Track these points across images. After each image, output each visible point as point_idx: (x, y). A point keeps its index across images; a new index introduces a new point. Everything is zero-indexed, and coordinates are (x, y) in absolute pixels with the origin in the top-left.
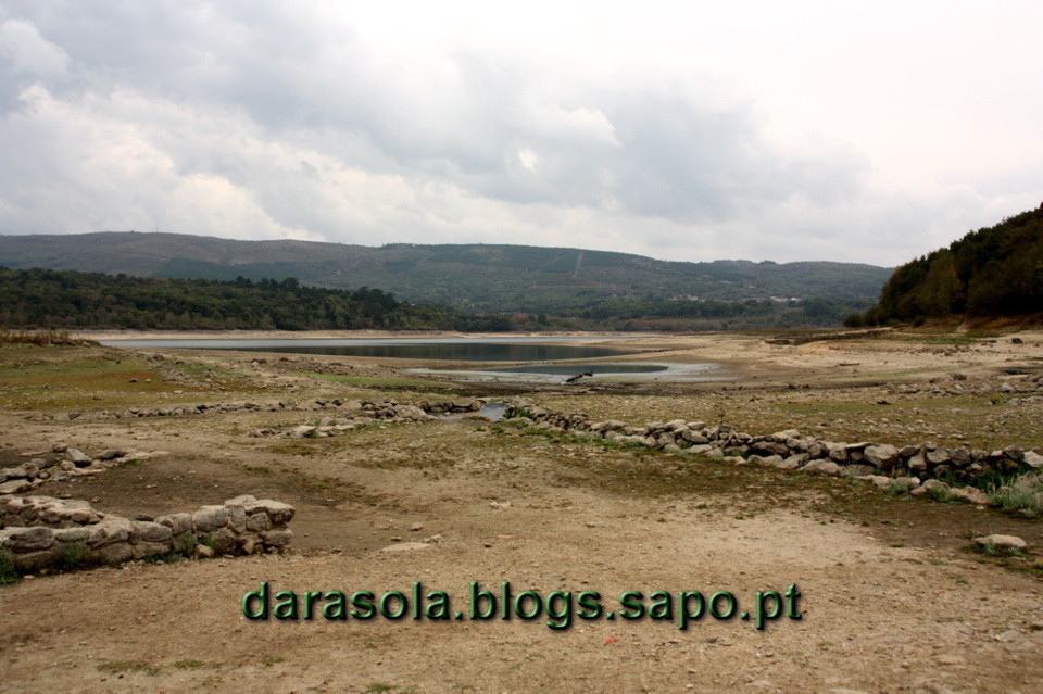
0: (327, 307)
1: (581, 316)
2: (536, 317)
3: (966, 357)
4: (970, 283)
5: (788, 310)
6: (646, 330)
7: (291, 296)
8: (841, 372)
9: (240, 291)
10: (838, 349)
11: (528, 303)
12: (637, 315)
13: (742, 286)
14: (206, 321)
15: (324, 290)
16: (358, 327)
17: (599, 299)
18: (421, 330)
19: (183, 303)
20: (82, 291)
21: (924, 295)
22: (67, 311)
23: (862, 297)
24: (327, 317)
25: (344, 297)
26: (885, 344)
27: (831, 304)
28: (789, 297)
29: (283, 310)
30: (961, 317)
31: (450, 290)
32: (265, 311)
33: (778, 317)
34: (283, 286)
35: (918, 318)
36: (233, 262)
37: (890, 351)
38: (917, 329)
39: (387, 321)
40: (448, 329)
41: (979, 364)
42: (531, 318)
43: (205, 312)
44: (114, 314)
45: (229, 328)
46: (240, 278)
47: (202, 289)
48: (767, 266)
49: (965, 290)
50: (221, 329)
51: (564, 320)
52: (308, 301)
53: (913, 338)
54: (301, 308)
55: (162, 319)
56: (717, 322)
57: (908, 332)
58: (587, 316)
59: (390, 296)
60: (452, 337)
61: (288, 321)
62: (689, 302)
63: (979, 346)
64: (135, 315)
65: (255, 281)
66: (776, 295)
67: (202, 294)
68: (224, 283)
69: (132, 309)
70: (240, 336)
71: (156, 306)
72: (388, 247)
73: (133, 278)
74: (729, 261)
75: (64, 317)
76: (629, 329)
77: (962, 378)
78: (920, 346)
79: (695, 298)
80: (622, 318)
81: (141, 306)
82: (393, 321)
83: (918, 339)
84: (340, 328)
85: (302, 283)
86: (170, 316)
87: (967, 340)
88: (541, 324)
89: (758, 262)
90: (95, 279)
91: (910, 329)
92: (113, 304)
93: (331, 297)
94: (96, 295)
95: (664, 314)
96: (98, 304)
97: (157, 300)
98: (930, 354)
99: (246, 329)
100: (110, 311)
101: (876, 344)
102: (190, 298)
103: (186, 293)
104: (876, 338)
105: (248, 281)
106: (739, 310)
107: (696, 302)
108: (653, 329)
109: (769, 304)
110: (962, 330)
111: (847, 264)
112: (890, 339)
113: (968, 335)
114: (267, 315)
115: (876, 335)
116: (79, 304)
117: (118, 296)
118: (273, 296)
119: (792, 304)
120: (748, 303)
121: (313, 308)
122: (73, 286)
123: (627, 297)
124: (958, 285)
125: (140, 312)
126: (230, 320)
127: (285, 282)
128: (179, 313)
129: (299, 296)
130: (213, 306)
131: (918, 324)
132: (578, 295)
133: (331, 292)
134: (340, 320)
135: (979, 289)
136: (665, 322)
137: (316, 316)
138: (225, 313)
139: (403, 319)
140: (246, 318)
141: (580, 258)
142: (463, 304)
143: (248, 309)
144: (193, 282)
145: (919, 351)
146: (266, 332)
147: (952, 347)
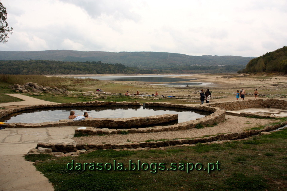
0: (109, 68)
1: (170, 70)
2: (159, 70)
3: (266, 82)
4: (267, 65)
5: (222, 68)
6: (186, 73)
7: (100, 66)
8: (240, 85)
9: (88, 64)
10: (238, 79)
11: (156, 66)
12: (184, 69)
13: (210, 62)
14: (81, 72)
15: (107, 64)
16: (117, 73)
17: (174, 65)
18: (132, 73)
19: (75, 68)
20: (51, 65)
21: (257, 67)
22: (48, 70)
23: (240, 65)
24: (109, 70)
25: (113, 66)
26: (248, 78)
27: (232, 67)
28: (222, 65)
29: (98, 69)
30: (265, 72)
31: (136, 63)
32: (94, 69)
33: (219, 70)
34: (98, 63)
35: (255, 73)
36: (82, 57)
37: (250, 80)
38: (255, 75)
39: (123, 71)
40: (138, 73)
41: (268, 83)
42: (158, 70)
43: (80, 70)
44: (59, 71)
45: (86, 74)
46: (87, 61)
47: (79, 64)
48: (216, 56)
49: (266, 67)
50: (84, 74)
51: (166, 71)
52: (104, 67)
53: (254, 77)
54: (103, 68)
55: (70, 72)
56: (204, 71)
57: (253, 76)
58: (171, 70)
59: (124, 65)
60: (140, 75)
61: (100, 72)
62: (197, 66)
63: (268, 79)
64: (64, 71)
65: (91, 62)
66: (218, 64)
67: (79, 65)
68: (83, 63)
69: (63, 70)
70: (89, 76)
71: (69, 69)
72: (121, 52)
73: (62, 62)
74: (206, 56)
75: (48, 72)
76: (182, 73)
77: (264, 87)
78: (256, 79)
79: (198, 65)
80: (180, 70)
81: (65, 69)
82: (125, 71)
83: (255, 77)
84: (112, 73)
85: (102, 62)
86: (72, 71)
87: (266, 78)
88: (161, 72)
89: (214, 56)
90: (53, 62)
91: (253, 75)
92: (59, 68)
93: (110, 66)
94: (54, 66)
95: (191, 69)
96: (55, 68)
97: (69, 67)
98: (258, 81)
99: (90, 74)
100: (58, 70)
101: (246, 78)
102: (76, 67)
103: (75, 65)
104: (246, 77)
105: (89, 62)
106: (209, 68)
107: (198, 66)
108: (188, 73)
109: (217, 66)
110: (265, 76)
111: (236, 56)
112: (249, 77)
113: (266, 77)
114: (95, 70)
115: (246, 76)
116: (51, 68)
117: (59, 66)
118: (96, 66)
119: (222, 67)
120: (211, 66)
121: (106, 68)
122: (48, 64)
123: (181, 65)
124: (264, 65)
125: (65, 70)
126: (86, 72)
127: (98, 62)
128: (74, 70)
129: (102, 65)
130: (82, 68)
131: (255, 74)
132: (169, 64)
133: (109, 64)
134: (112, 71)
135: (269, 67)
136: (191, 71)
137: (106, 70)
138: (85, 70)
139: (128, 71)
140: (90, 71)
141: (169, 55)
142: (140, 66)
143: (91, 69)
144: (76, 62)
145: (256, 80)
146: (95, 75)
147: (262, 79)
